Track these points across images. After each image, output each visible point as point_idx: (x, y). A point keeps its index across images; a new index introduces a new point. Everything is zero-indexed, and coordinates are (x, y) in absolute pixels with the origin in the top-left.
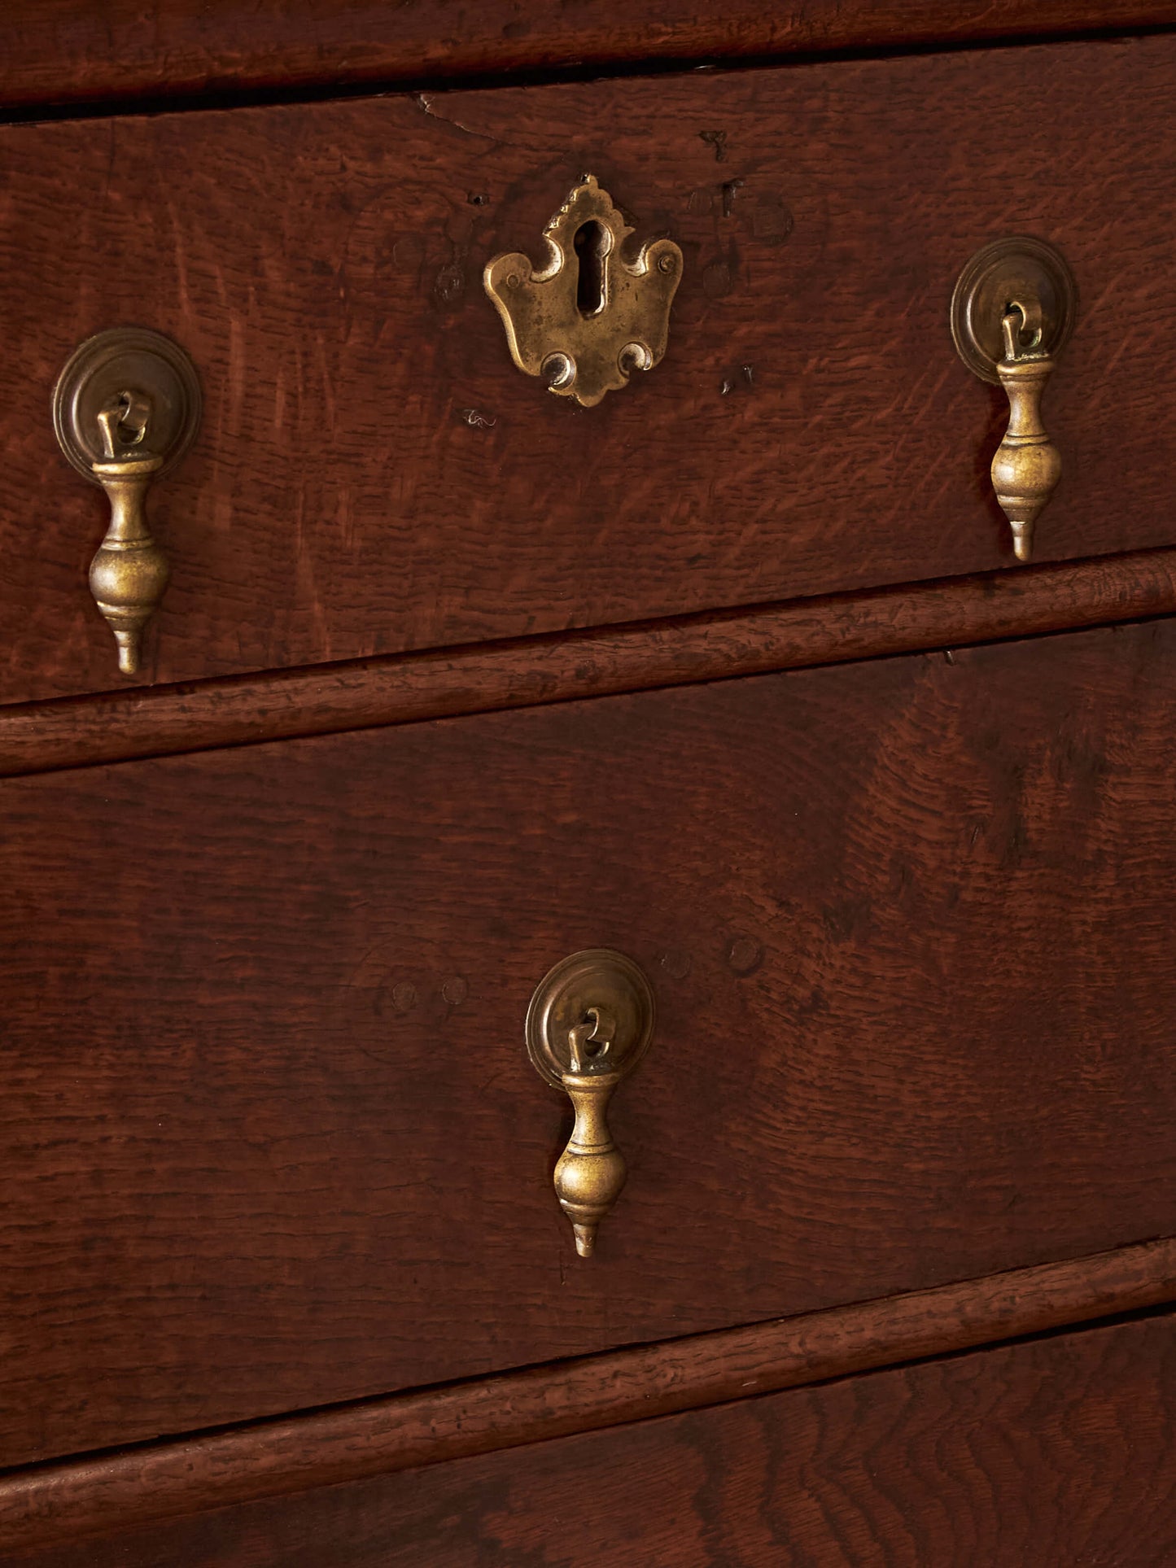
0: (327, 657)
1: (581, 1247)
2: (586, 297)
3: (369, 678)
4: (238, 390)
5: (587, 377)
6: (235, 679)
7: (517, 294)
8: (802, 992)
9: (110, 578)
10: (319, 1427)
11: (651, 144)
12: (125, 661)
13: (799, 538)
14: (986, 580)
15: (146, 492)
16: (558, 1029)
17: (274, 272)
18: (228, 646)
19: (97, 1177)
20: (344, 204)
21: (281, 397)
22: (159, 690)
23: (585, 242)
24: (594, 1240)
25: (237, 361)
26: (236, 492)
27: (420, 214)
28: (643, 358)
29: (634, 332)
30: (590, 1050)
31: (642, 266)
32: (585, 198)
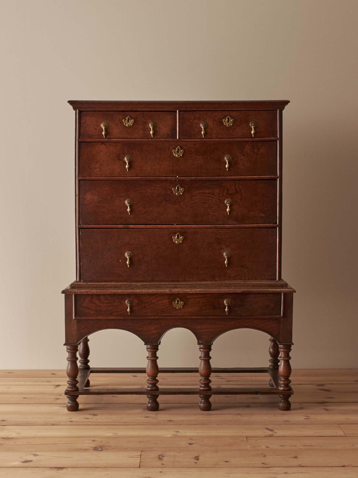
0: (214, 138)
1: (227, 170)
2: (228, 121)
3: (216, 139)
4: (210, 125)
5: (228, 126)
6: (209, 138)
7: (224, 121)
8: (241, 159)
9: (202, 133)
10: (212, 177)
11: (232, 114)
12: (203, 137)
13: (241, 135)
14: (252, 138)
15: (204, 128)
16: (226, 158)
17: (212, 119)
18: (209, 137)
19: (201, 162)
20: (216, 116)
21: (212, 125)
22: (205, 139)
23: (228, 119)
24: (228, 170)
25: (210, 124)
26: (209, 129)
27: (220, 117)
28: (232, 125)
29: (231, 123)
30: (228, 159)
31: (232, 120)
32: (228, 117)
